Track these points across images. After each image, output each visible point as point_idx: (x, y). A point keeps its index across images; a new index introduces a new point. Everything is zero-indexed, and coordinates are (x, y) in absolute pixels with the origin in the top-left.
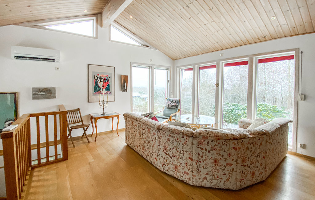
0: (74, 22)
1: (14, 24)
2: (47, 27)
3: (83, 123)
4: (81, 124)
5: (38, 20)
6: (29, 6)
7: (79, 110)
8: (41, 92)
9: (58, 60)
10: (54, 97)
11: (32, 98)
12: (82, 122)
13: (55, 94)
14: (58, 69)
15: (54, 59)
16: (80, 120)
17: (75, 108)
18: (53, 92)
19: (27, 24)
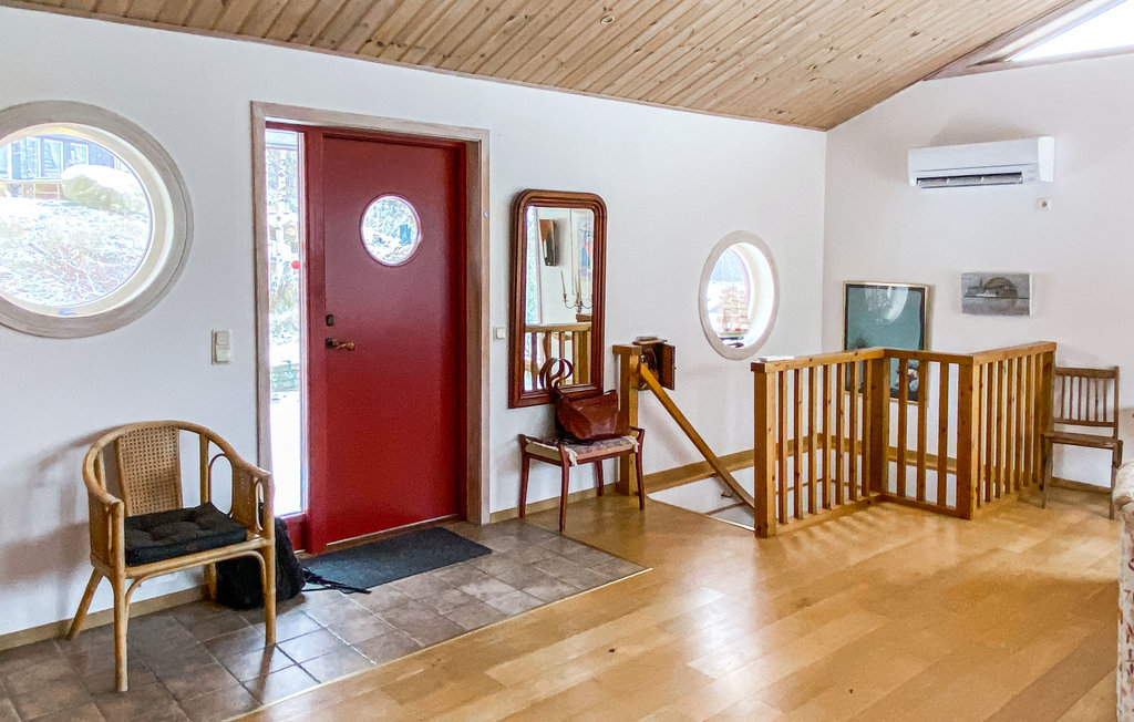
0: (1086, 16)
1: (925, 78)
2: (1017, 59)
3: (1116, 432)
4: (1108, 432)
5: (986, 44)
6: (914, 34)
7: (1113, 374)
8: (985, 288)
9: (1031, 175)
10: (1025, 311)
11: (961, 309)
12: (1115, 425)
13: (1028, 299)
14: (1045, 204)
15: (1018, 174)
16: (1110, 419)
17: (1103, 364)
18: (1020, 293)
19: (959, 66)
